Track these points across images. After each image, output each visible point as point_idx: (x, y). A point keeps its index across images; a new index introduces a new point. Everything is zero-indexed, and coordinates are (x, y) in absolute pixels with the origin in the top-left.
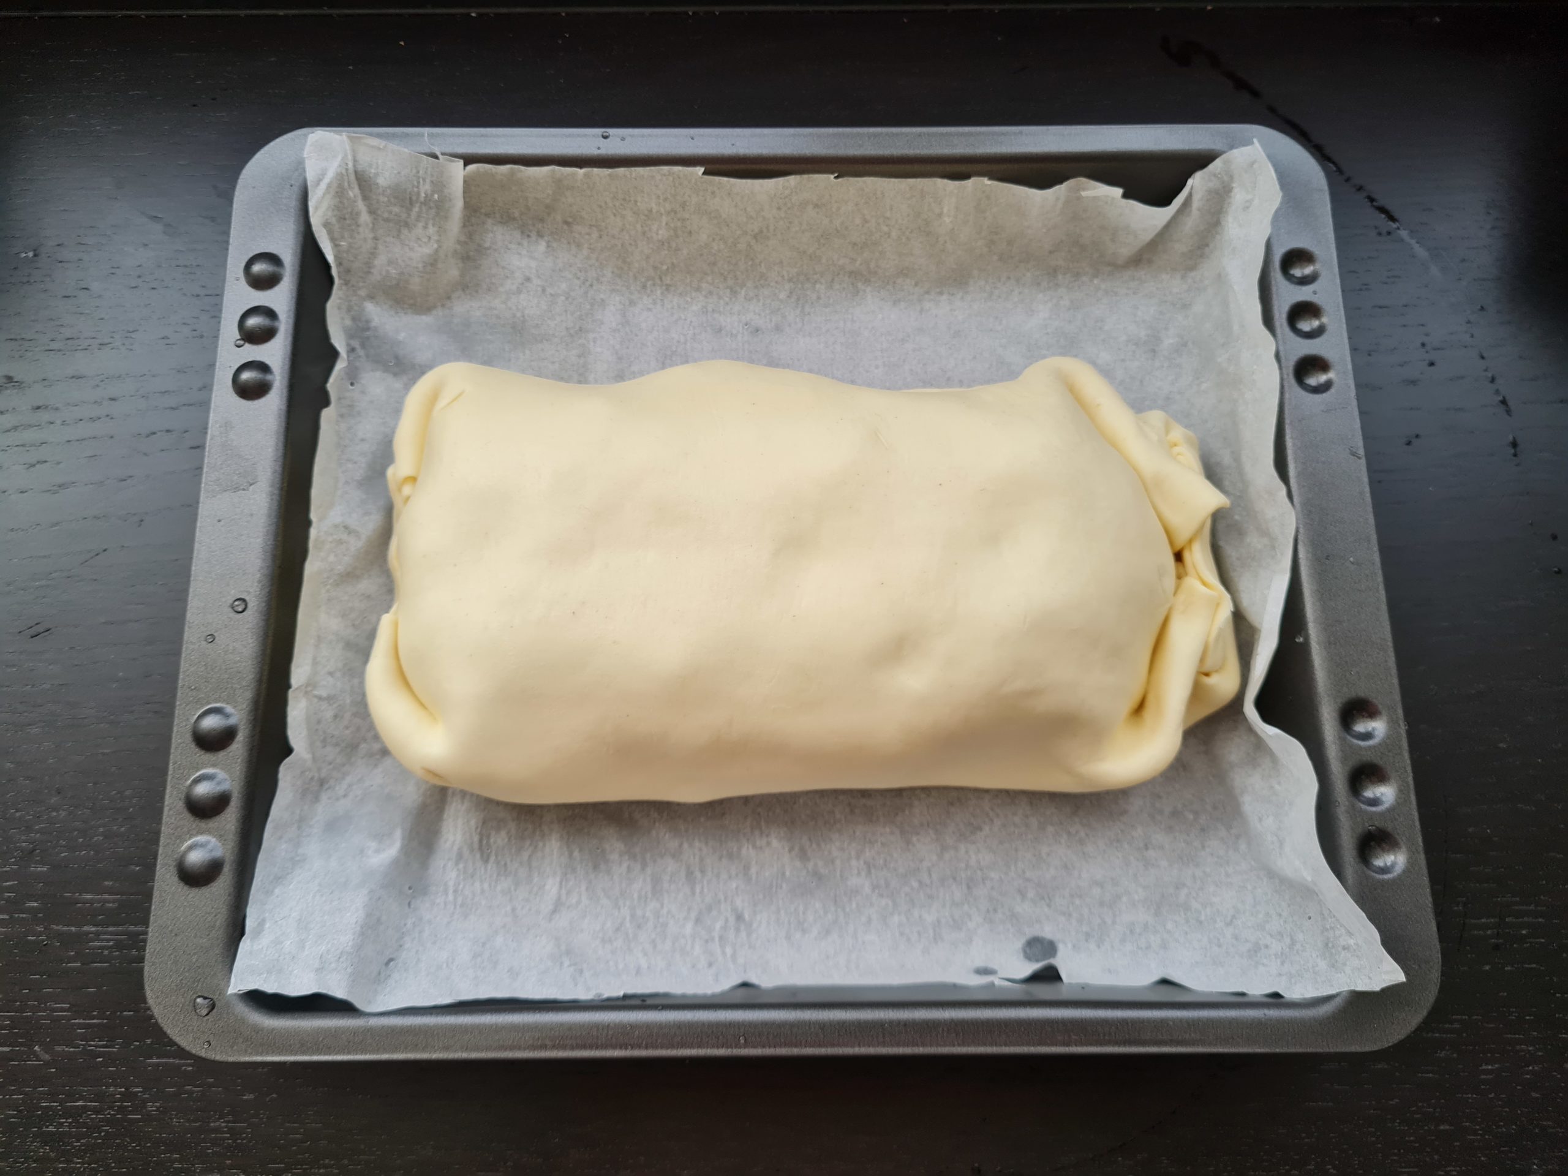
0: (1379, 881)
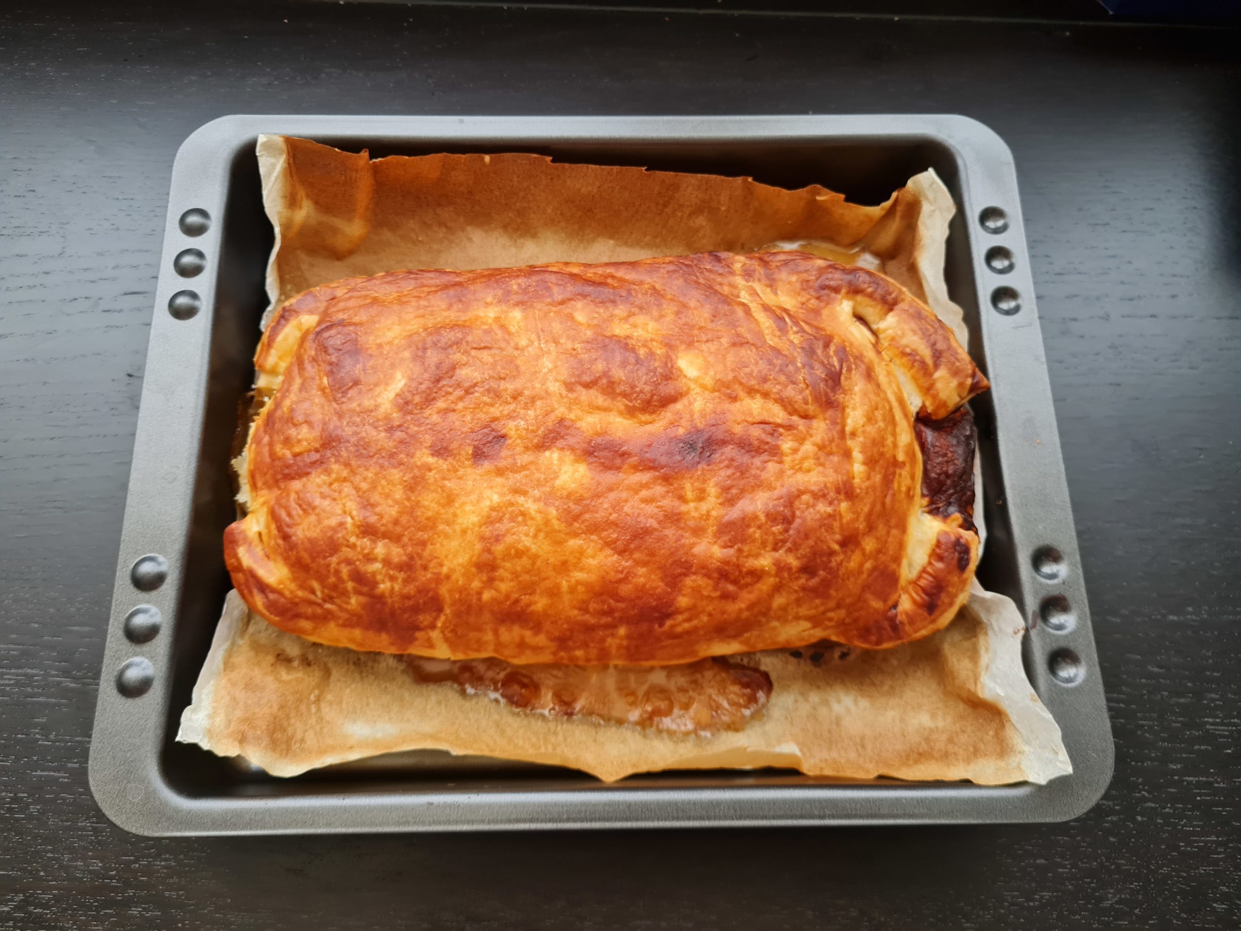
0: (1064, 688)
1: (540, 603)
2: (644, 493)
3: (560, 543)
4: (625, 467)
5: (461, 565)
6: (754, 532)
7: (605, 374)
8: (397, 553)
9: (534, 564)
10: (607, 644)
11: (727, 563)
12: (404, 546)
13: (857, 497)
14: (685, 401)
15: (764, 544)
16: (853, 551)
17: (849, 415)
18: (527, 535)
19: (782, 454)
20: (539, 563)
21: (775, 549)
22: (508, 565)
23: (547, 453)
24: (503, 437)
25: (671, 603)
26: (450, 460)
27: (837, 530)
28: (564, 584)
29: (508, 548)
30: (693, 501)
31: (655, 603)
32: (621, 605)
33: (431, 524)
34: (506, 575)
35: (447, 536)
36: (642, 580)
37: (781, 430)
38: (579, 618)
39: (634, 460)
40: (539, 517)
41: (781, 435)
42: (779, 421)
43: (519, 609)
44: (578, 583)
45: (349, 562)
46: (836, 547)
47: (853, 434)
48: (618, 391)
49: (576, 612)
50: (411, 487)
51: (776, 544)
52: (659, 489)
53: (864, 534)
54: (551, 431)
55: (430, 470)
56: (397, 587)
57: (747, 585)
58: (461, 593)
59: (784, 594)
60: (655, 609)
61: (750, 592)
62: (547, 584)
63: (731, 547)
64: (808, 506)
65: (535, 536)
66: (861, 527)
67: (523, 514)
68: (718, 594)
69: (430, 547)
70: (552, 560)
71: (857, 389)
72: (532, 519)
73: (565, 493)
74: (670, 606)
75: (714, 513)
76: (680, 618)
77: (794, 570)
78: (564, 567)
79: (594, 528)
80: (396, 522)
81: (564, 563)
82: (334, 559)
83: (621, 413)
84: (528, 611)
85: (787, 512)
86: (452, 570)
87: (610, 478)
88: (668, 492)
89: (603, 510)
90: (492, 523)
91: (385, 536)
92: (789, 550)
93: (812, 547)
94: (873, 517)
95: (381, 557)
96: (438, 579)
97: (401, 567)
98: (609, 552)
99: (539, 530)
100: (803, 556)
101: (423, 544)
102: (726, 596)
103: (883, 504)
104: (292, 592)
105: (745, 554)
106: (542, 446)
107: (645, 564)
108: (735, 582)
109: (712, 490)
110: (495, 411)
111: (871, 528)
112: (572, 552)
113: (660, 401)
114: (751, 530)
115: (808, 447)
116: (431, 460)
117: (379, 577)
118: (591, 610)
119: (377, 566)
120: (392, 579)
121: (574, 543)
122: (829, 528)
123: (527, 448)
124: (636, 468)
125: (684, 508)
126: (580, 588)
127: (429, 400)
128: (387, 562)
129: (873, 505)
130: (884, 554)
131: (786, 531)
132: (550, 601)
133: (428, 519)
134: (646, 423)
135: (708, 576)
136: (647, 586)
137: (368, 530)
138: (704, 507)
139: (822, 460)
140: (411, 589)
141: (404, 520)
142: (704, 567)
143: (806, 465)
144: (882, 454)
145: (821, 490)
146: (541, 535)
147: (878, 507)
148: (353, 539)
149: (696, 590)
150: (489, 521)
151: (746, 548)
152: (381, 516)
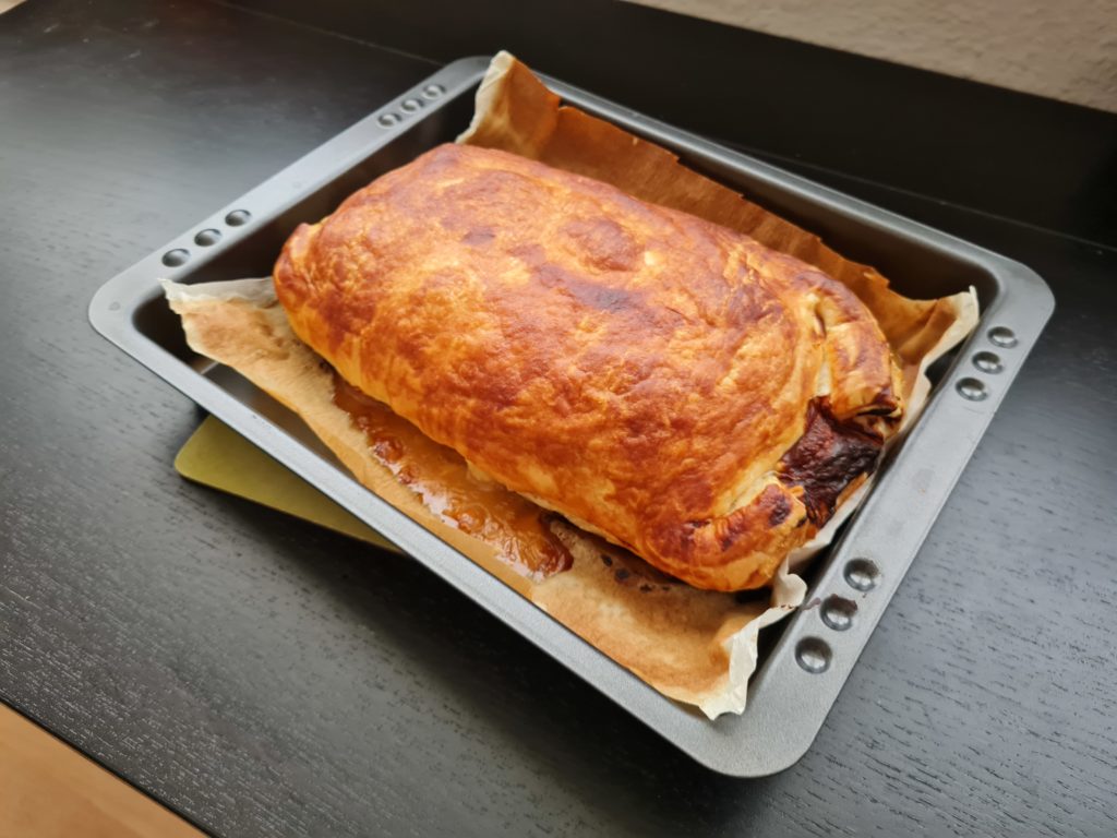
1: (431, 348)
2: (553, 308)
3: (474, 310)
4: (555, 288)
5: (402, 293)
6: (609, 370)
7: (588, 233)
8: (371, 266)
9: (446, 315)
10: (456, 410)
11: (573, 380)
12: (378, 264)
13: (712, 398)
14: (630, 274)
15: (609, 383)
16: (681, 438)
17: (747, 343)
18: (456, 294)
19: (673, 336)
20: (450, 316)
21: (617, 392)
22: (429, 306)
23: (512, 258)
24: (493, 236)
25: (514, 392)
26: (449, 231)
27: (677, 409)
28: (456, 340)
29: (438, 294)
30: (583, 329)
31: (504, 386)
32: (482, 375)
33: (404, 259)
34: (424, 313)
35: (409, 272)
36: (507, 362)
37: (685, 321)
38: (449, 374)
39: (562, 286)
40: (472, 286)
41: (683, 325)
42: (687, 315)
43: (415, 343)
44: (464, 343)
45: (340, 255)
46: (667, 422)
47: (742, 357)
48: (589, 246)
49: (450, 367)
50: (412, 233)
51: (620, 388)
52: (566, 311)
53: (698, 433)
54: (525, 247)
55: (432, 230)
56: (355, 287)
57: (579, 410)
58: (389, 312)
59: (604, 438)
60: (502, 391)
61: (578, 418)
62: (445, 335)
63: (585, 371)
64: (664, 376)
65: (460, 298)
66: (700, 424)
67: (464, 281)
68: (552, 404)
69: (393, 273)
70: (459, 319)
71: (769, 334)
72: (467, 286)
73: (501, 282)
74: (513, 395)
75: (590, 344)
76: (516, 409)
77: (621, 417)
78: (464, 328)
79: (502, 312)
80: (386, 247)
81: (466, 325)
82: (334, 250)
83: (580, 260)
84: (420, 349)
85: (644, 370)
86: (395, 294)
87: (539, 290)
88: (569, 315)
89: (517, 305)
90: (442, 275)
91: (373, 251)
92: (627, 399)
93: (646, 406)
94: (716, 424)
95: (361, 262)
96: (383, 297)
97: (367, 275)
98: (499, 331)
99: (465, 295)
100: (635, 410)
101: (391, 268)
102: (557, 410)
103: (733, 424)
104: (299, 267)
105: (592, 382)
106: (511, 252)
107: (517, 352)
108: (571, 402)
109: (602, 329)
110: (501, 221)
111: (708, 432)
112: (476, 320)
113: (612, 263)
114: (607, 367)
115: (698, 343)
116: (437, 225)
117: (350, 275)
118: (460, 370)
119: (355, 267)
120: (357, 280)
121: (481, 315)
122: (671, 403)
123: (501, 249)
124: (561, 292)
125: (572, 331)
126: (464, 348)
127: (467, 197)
128: (361, 267)
129: (723, 416)
130: (710, 464)
131: (634, 382)
132: (439, 350)
133: (406, 255)
134: (592, 273)
135: (554, 384)
136: (508, 369)
137: (367, 244)
138: (587, 337)
139: (701, 357)
140: (361, 293)
141: (391, 249)
142: (555, 375)
143: (686, 352)
144: (756, 387)
145: (683, 372)
146: (465, 299)
147: (727, 421)
148: (354, 243)
149: (539, 391)
150: (440, 273)
151: (595, 378)
152: (380, 238)
